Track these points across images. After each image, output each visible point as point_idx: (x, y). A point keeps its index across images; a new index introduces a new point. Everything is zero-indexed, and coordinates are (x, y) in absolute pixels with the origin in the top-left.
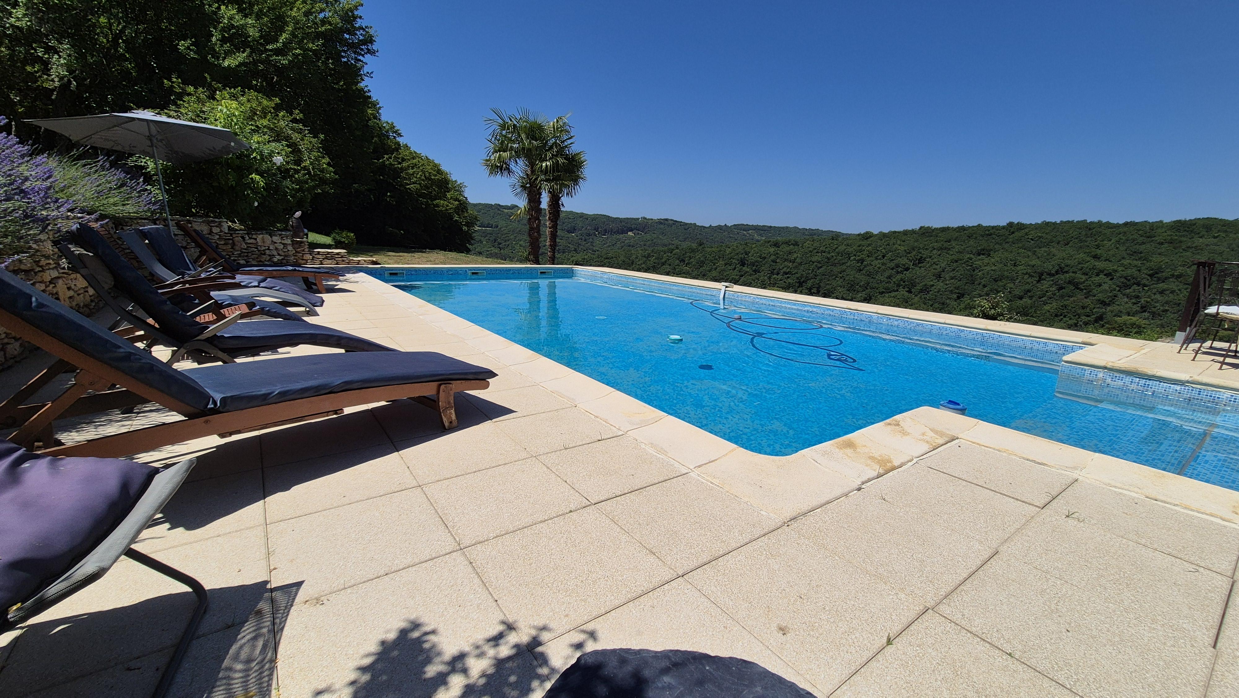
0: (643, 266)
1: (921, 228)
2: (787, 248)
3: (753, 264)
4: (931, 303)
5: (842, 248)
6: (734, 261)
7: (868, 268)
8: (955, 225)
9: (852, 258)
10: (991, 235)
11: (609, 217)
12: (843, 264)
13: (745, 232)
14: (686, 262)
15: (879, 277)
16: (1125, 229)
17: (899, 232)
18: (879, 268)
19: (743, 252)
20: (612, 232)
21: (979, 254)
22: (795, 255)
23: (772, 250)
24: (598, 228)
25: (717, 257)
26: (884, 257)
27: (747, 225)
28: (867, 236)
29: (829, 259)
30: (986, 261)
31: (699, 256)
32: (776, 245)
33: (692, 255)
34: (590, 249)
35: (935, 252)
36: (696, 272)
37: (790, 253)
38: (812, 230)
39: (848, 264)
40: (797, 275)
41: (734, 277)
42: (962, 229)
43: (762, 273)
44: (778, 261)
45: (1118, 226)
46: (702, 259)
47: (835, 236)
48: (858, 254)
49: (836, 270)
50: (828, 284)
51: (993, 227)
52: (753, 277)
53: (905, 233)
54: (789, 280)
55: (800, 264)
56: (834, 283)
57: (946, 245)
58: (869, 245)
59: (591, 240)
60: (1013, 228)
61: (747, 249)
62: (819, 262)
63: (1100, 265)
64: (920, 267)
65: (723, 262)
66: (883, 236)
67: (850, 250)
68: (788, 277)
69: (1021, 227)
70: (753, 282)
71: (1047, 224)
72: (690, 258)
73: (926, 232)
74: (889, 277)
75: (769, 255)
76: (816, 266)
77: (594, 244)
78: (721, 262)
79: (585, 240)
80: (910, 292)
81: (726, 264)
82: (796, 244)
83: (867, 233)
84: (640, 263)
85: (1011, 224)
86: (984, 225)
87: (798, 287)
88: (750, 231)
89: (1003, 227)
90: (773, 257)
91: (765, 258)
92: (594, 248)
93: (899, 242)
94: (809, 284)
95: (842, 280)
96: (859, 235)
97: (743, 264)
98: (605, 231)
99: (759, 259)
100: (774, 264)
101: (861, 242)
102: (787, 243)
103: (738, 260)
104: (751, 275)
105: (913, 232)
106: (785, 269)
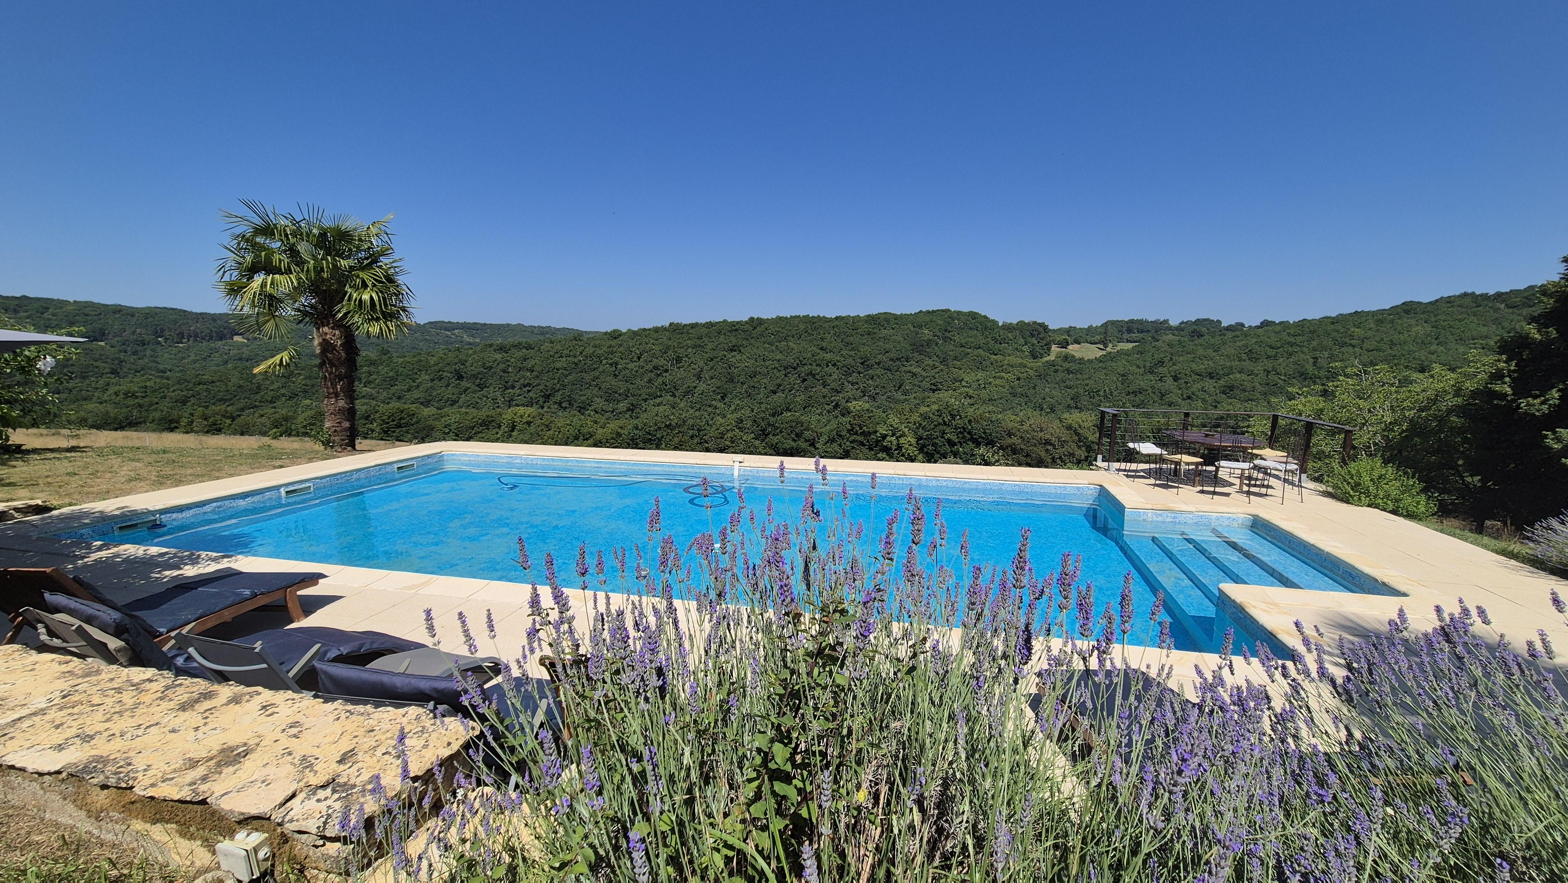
0: (282, 391)
1: (671, 324)
2: (519, 354)
3: (475, 377)
4: (698, 406)
5: (589, 350)
6: (445, 374)
7: (624, 372)
8: (703, 321)
9: (604, 362)
10: (737, 330)
11: (185, 311)
12: (595, 369)
13: (448, 333)
14: (364, 381)
15: (638, 381)
16: (837, 323)
17: (649, 330)
18: (637, 371)
19: (456, 360)
20: (196, 336)
21: (732, 350)
22: (533, 362)
23: (498, 356)
24: (162, 330)
25: (415, 370)
26: (639, 358)
27: (449, 322)
28: (615, 335)
29: (576, 364)
30: (738, 357)
31: (383, 370)
32: (501, 349)
33: (372, 369)
34: (150, 368)
35: (690, 350)
36: (385, 394)
37: (525, 360)
38: (543, 328)
39: (601, 369)
40: (541, 387)
41: (450, 396)
42: (710, 325)
43: (491, 388)
44: (510, 370)
45: (831, 320)
46: (391, 374)
47: (578, 336)
48: (610, 356)
49: (588, 377)
50: (582, 395)
51: (738, 323)
52: (479, 394)
53: (656, 330)
54: (531, 394)
55: (541, 372)
56: (588, 393)
57: (699, 342)
58: (621, 345)
59: (149, 352)
60: (755, 323)
61: (462, 357)
62: (565, 369)
63: (828, 356)
64: (679, 368)
65: (427, 377)
66: (634, 334)
67: (599, 352)
68: (529, 391)
69: (760, 322)
70: (479, 401)
71: (780, 318)
72: (370, 374)
73: (676, 329)
74: (650, 381)
75: (496, 364)
76: (562, 373)
77: (158, 360)
78: (425, 377)
79: (135, 353)
80: (674, 395)
81: (432, 380)
82: (529, 347)
83: (615, 331)
84: (275, 386)
85: (752, 319)
86: (729, 320)
87: (545, 402)
88: (456, 331)
89: (746, 323)
90: (502, 366)
91: (491, 368)
92: (161, 367)
93: (652, 341)
94: (558, 397)
95: (597, 389)
96: (606, 333)
97: (460, 378)
98: (181, 335)
99: (482, 369)
100: (506, 375)
101: (611, 342)
102: (518, 346)
103: (451, 373)
104: (475, 392)
105: (663, 329)
106: (522, 381)
